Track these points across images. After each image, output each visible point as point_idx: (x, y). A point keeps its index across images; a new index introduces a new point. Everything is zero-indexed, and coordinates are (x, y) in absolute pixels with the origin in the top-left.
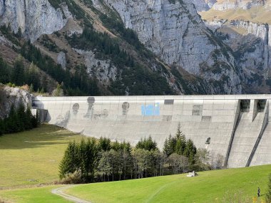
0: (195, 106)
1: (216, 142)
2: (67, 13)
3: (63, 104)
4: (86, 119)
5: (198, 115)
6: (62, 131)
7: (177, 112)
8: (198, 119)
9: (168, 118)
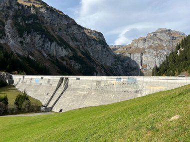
0: (48, 80)
1: (49, 95)
2: (70, 50)
3: (17, 78)
4: (21, 83)
5: (49, 83)
6: (11, 88)
7: (43, 82)
8: (49, 85)
9: (41, 84)
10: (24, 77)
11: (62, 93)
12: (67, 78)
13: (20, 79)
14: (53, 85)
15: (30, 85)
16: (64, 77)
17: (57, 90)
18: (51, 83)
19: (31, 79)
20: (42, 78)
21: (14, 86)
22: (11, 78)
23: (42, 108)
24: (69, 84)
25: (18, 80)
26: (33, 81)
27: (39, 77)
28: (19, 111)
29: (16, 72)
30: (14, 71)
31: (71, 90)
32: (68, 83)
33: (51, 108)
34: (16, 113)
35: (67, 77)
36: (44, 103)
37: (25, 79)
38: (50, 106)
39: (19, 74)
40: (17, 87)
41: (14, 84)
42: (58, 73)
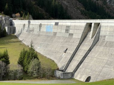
0: (67, 26)
1: (69, 52)
3: (20, 24)
4: (26, 33)
5: (68, 32)
6: (13, 40)
7: (59, 31)
8: (67, 35)
9: (55, 34)
10: (29, 22)
11: (90, 50)
12: (99, 24)
13: (24, 25)
14: (74, 36)
15: (39, 35)
16: (93, 21)
17: (80, 44)
18: (71, 31)
19: (40, 26)
20: (57, 24)
21: (16, 37)
22: (11, 24)
23: (58, 74)
24: (101, 34)
25: (22, 27)
26: (44, 29)
27: (52, 22)
28: (25, 75)
29: (18, 14)
30: (16, 13)
31: (106, 46)
32: (99, 33)
33: (73, 74)
34: (21, 79)
35: (98, 21)
36: (60, 65)
37: (31, 26)
38: (70, 70)
39: (22, 17)
40: (20, 39)
41: (15, 34)
42: (81, 16)
